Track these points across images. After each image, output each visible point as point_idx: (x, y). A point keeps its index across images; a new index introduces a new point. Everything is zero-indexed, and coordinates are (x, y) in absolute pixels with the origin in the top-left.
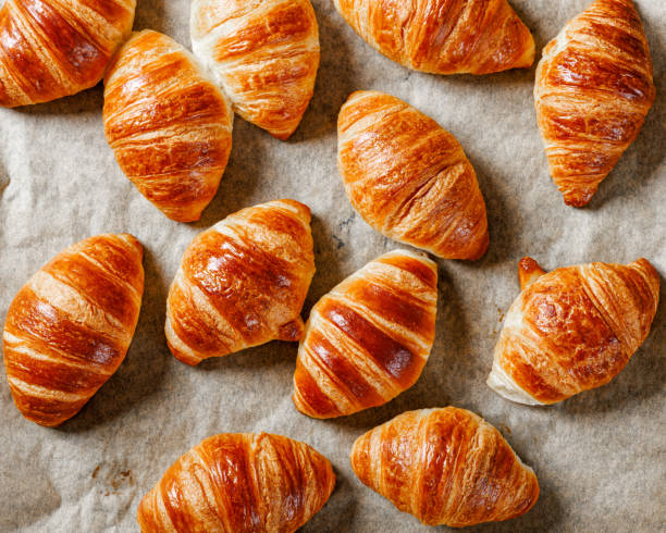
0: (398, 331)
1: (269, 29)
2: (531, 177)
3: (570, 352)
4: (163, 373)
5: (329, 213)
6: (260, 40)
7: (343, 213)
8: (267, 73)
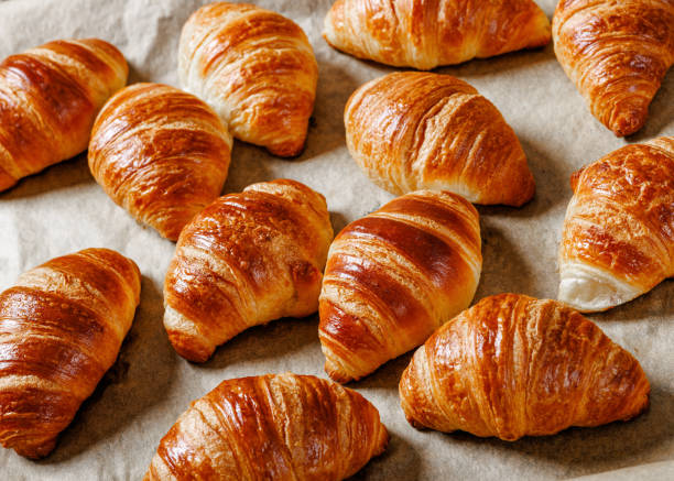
0: (424, 224)
1: (249, 25)
2: (574, 130)
3: (636, 197)
4: (170, 383)
5: (351, 206)
6: (241, 34)
7: (366, 204)
8: (253, 63)
